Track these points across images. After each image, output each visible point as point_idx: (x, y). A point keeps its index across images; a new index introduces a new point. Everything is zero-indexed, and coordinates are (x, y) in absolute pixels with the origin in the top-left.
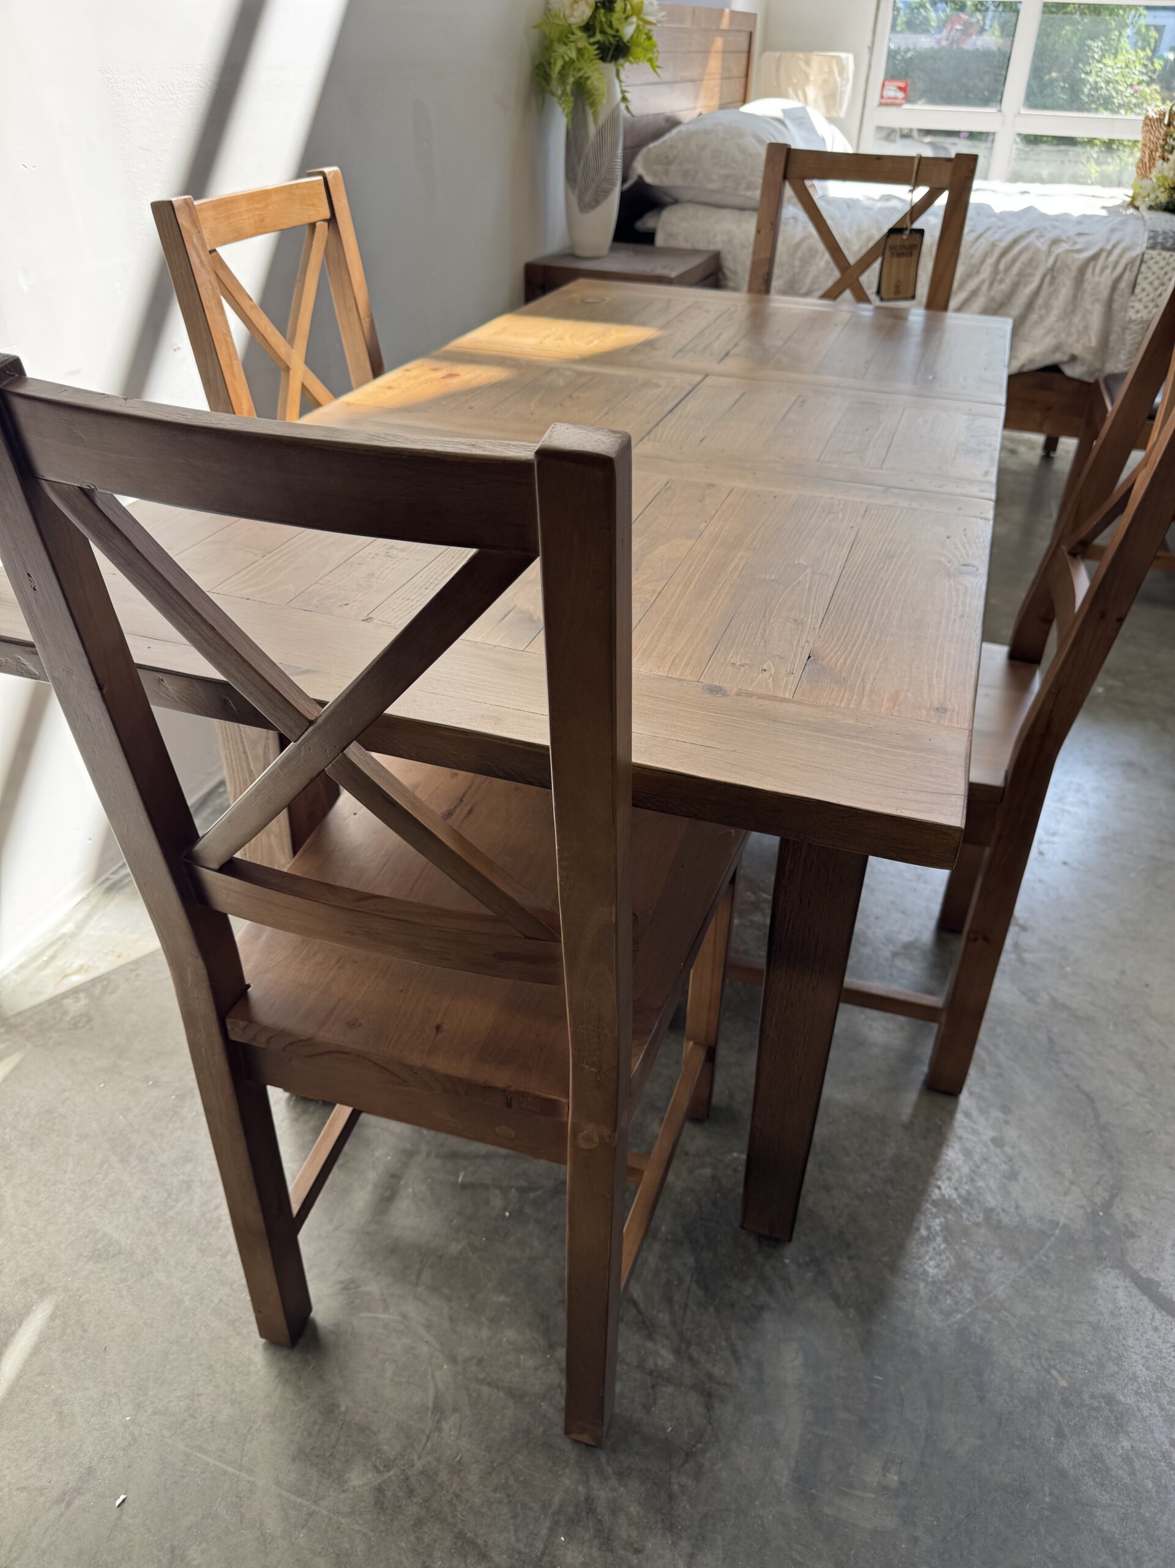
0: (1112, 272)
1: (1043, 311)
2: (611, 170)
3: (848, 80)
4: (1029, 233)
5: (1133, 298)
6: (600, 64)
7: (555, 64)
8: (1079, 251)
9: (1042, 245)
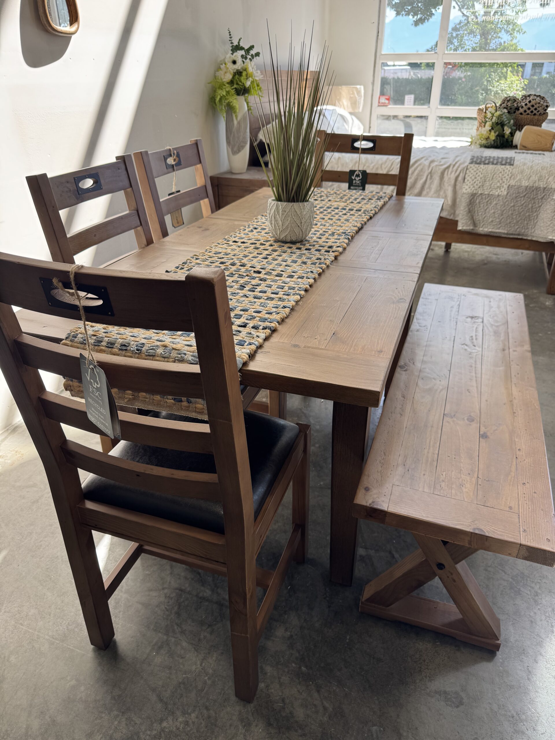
0: (455, 173)
1: (428, 190)
2: (245, 138)
3: (362, 97)
4: (422, 158)
5: (464, 184)
6: (236, 96)
7: (217, 97)
8: (442, 165)
9: (427, 163)
